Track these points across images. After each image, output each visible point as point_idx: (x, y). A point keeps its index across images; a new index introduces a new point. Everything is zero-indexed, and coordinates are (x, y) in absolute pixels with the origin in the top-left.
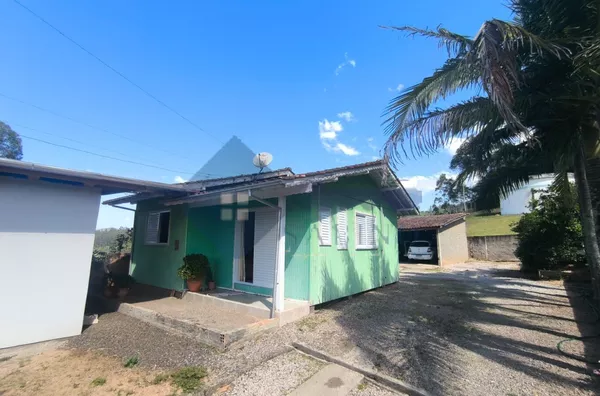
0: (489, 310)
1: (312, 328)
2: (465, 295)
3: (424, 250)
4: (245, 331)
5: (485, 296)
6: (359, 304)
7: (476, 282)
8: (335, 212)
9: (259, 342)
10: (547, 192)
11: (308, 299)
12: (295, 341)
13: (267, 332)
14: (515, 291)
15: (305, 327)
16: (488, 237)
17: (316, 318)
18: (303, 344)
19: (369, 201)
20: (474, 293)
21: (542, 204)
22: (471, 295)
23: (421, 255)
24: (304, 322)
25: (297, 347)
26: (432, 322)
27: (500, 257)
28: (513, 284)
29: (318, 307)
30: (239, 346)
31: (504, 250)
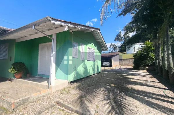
0: (132, 80)
1: (67, 92)
2: (122, 75)
3: (108, 63)
4: (29, 98)
5: (128, 75)
6: (88, 80)
7: (123, 71)
8: (80, 46)
9: (38, 103)
10: (143, 45)
11: (67, 79)
12: (58, 100)
13: (44, 96)
14: (135, 74)
15: (64, 92)
16: (124, 59)
17: (70, 87)
18: (61, 101)
19: (92, 44)
20: (125, 75)
21: (141, 49)
22: (124, 75)
23: (107, 64)
24: (64, 90)
25: (58, 103)
26: (116, 86)
27: (127, 65)
28: (134, 71)
29: (71, 82)
30: (24, 107)
31: (128, 63)
